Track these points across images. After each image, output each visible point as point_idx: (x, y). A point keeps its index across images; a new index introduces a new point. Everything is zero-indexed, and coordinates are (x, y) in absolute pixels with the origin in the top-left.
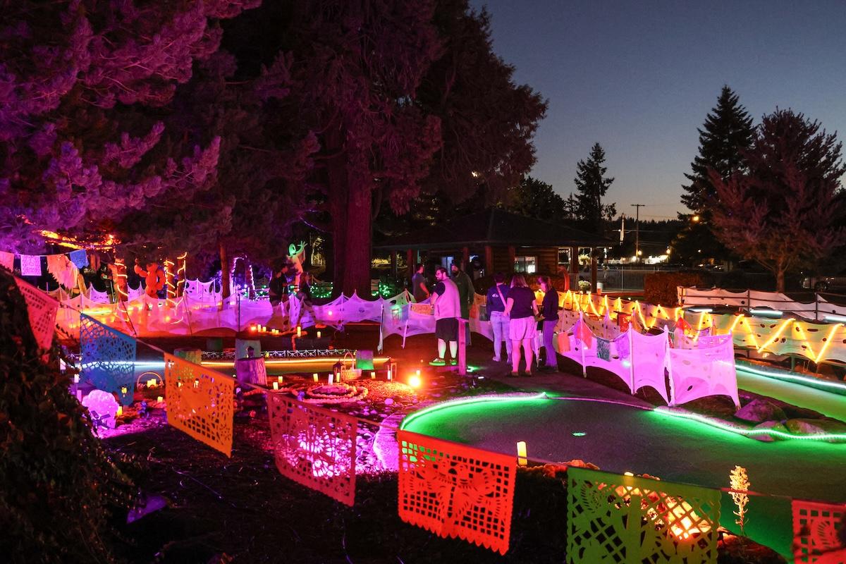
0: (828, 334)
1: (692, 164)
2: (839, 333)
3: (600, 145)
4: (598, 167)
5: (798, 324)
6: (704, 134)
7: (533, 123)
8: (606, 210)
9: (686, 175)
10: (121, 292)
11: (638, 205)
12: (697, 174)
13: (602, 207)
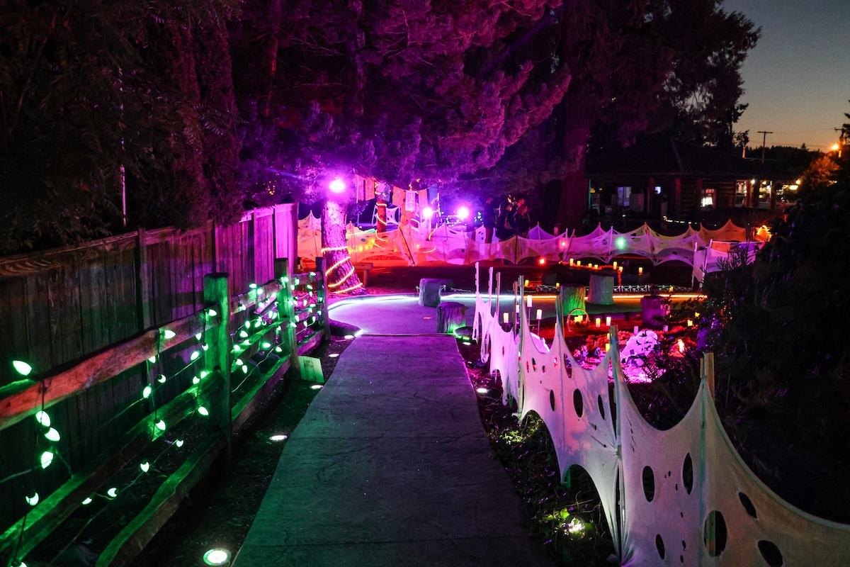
7: (741, 52)
8: (738, 138)
10: (380, 220)
11: (765, 132)
13: (734, 133)
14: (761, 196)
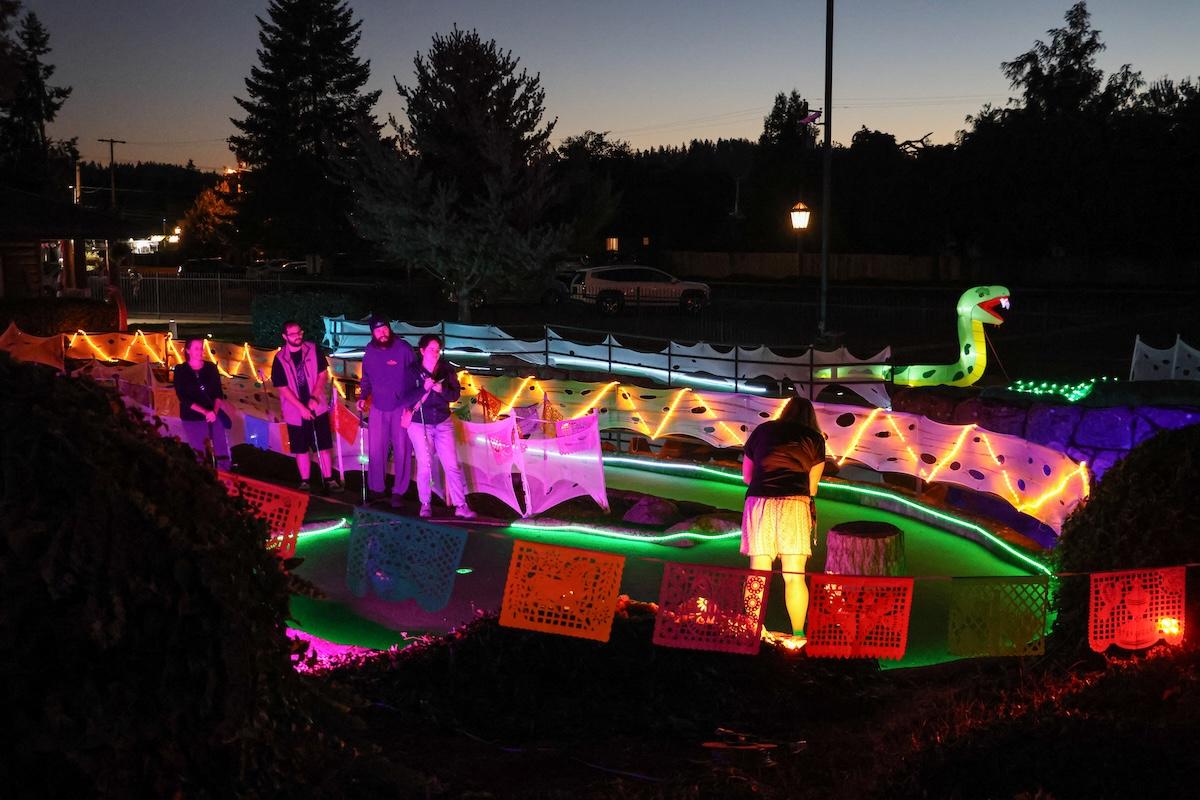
0: (671, 401)
1: (248, 81)
2: (685, 401)
3: (39, 18)
4: (37, 64)
5: (624, 390)
6: (268, 29)
9: (239, 101)
11: (112, 142)
12: (257, 100)
13: (49, 142)
14: (90, 268)
